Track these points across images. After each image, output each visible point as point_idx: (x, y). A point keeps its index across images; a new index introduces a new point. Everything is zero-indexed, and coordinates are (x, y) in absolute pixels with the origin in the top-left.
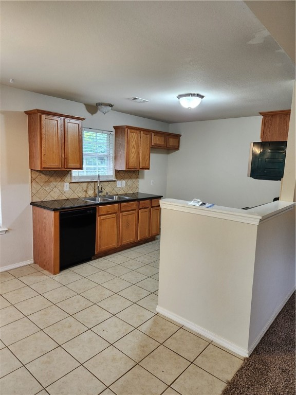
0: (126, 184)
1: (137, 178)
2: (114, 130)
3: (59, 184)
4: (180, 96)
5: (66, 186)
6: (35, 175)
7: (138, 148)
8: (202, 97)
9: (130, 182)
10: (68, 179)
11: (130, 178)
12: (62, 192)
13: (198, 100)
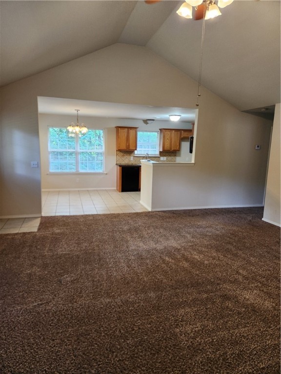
0: (167, 159)
1: (175, 156)
2: (159, 131)
3: (128, 157)
4: (170, 116)
5: (132, 158)
6: (118, 152)
7: (171, 140)
8: (180, 116)
9: (170, 158)
10: (132, 155)
11: (170, 156)
12: (130, 161)
13: (179, 117)
